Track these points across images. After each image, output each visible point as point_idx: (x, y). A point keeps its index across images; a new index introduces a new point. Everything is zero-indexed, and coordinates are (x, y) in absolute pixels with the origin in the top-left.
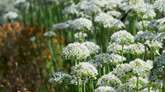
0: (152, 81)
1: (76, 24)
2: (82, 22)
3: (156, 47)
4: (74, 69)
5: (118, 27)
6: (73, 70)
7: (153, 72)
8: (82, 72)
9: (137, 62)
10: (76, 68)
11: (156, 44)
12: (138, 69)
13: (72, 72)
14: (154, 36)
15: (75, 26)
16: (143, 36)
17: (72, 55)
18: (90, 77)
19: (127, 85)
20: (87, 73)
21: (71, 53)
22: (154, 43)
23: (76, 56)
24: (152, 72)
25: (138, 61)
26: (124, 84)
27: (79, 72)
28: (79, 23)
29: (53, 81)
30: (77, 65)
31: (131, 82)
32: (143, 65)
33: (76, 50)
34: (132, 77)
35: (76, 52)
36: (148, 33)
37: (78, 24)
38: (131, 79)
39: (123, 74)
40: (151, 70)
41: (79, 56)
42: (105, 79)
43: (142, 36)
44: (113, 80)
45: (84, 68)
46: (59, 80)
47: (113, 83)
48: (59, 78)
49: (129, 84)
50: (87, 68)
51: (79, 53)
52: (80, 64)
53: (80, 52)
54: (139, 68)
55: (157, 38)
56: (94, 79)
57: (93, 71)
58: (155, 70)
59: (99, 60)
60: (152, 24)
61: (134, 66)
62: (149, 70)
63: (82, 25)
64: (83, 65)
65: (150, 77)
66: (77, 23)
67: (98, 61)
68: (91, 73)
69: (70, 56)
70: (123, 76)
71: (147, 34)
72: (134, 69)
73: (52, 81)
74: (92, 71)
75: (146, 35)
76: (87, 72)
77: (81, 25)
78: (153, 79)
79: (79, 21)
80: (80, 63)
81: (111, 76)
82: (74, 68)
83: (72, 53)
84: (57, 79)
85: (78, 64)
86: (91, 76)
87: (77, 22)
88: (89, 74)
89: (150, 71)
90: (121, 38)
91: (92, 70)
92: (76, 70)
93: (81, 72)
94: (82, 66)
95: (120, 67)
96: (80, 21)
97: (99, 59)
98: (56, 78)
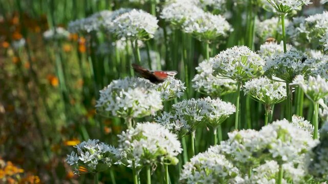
0: (317, 175)
1: (122, 25)
2: (136, 20)
3: (319, 92)
4: (124, 139)
5: (217, 32)
6: (123, 142)
7: (318, 155)
8: (143, 148)
9: (280, 128)
10: (130, 137)
11: (319, 85)
12: (283, 146)
13: (121, 146)
14: (310, 63)
15: (120, 29)
16: (285, 61)
17: (122, 106)
18: (162, 159)
19: (254, 180)
20: (157, 149)
21: (119, 102)
22: (316, 83)
23: (130, 109)
24: (316, 153)
25: (283, 127)
26: (247, 178)
27: (138, 146)
28: (128, 21)
29: (77, 162)
30: (131, 131)
31: (262, 175)
32: (293, 135)
33: (132, 95)
34: (265, 163)
35: (132, 99)
36: (296, 55)
37: (127, 25)
38: (263, 167)
39: (245, 156)
40: (315, 150)
41: (137, 110)
42: (201, 165)
43: (283, 62)
44: (220, 166)
45: (150, 138)
46: (90, 160)
47: (220, 176)
48: (90, 155)
49: (259, 178)
50: (155, 138)
51: (137, 102)
52: (140, 128)
53: (139, 101)
54: (285, 144)
55: (320, 69)
56: (174, 164)
57: (170, 145)
58: (323, 150)
59: (183, 114)
60: (295, 27)
61: (274, 139)
62: (308, 149)
63: (136, 26)
64: (146, 130)
65: (311, 166)
66: (124, 23)
67: (182, 116)
68: (166, 148)
69: (117, 108)
70: (244, 160)
71: (293, 56)
72: (273, 145)
73: (74, 162)
74: (168, 144)
75: (291, 59)
76: (155, 146)
77: (133, 27)
78: (318, 172)
79: (128, 18)
80: (139, 125)
81: (214, 157)
82: (124, 137)
83: (121, 103)
84: (87, 157)
85: (135, 127)
86: (164, 155)
87: (125, 20)
88: (160, 152)
89: (311, 153)
90: (237, 63)
91: (168, 141)
92: (130, 141)
93: (141, 147)
94: (145, 132)
95: (237, 138)
96: (132, 19)
97: (183, 112)
98: (82, 155)
